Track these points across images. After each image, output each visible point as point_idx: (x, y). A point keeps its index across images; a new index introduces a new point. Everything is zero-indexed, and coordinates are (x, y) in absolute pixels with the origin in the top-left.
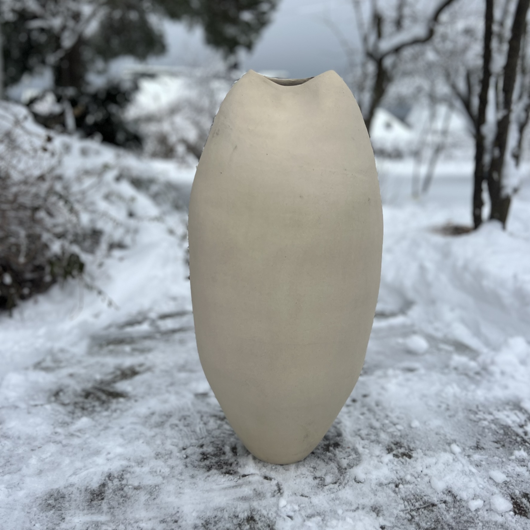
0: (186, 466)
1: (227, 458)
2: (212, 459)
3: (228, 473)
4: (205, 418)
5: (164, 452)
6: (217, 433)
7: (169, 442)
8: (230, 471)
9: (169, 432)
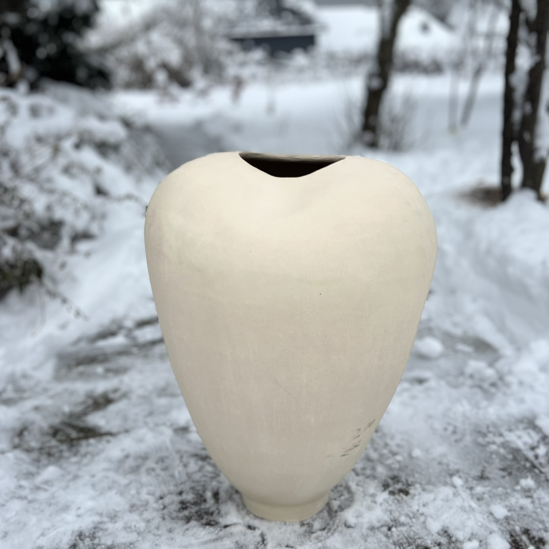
0: (164, 519)
1: (207, 506)
2: (191, 508)
3: (209, 524)
4: (185, 460)
5: (139, 503)
6: (197, 476)
7: (144, 491)
8: (211, 521)
9: (144, 478)
